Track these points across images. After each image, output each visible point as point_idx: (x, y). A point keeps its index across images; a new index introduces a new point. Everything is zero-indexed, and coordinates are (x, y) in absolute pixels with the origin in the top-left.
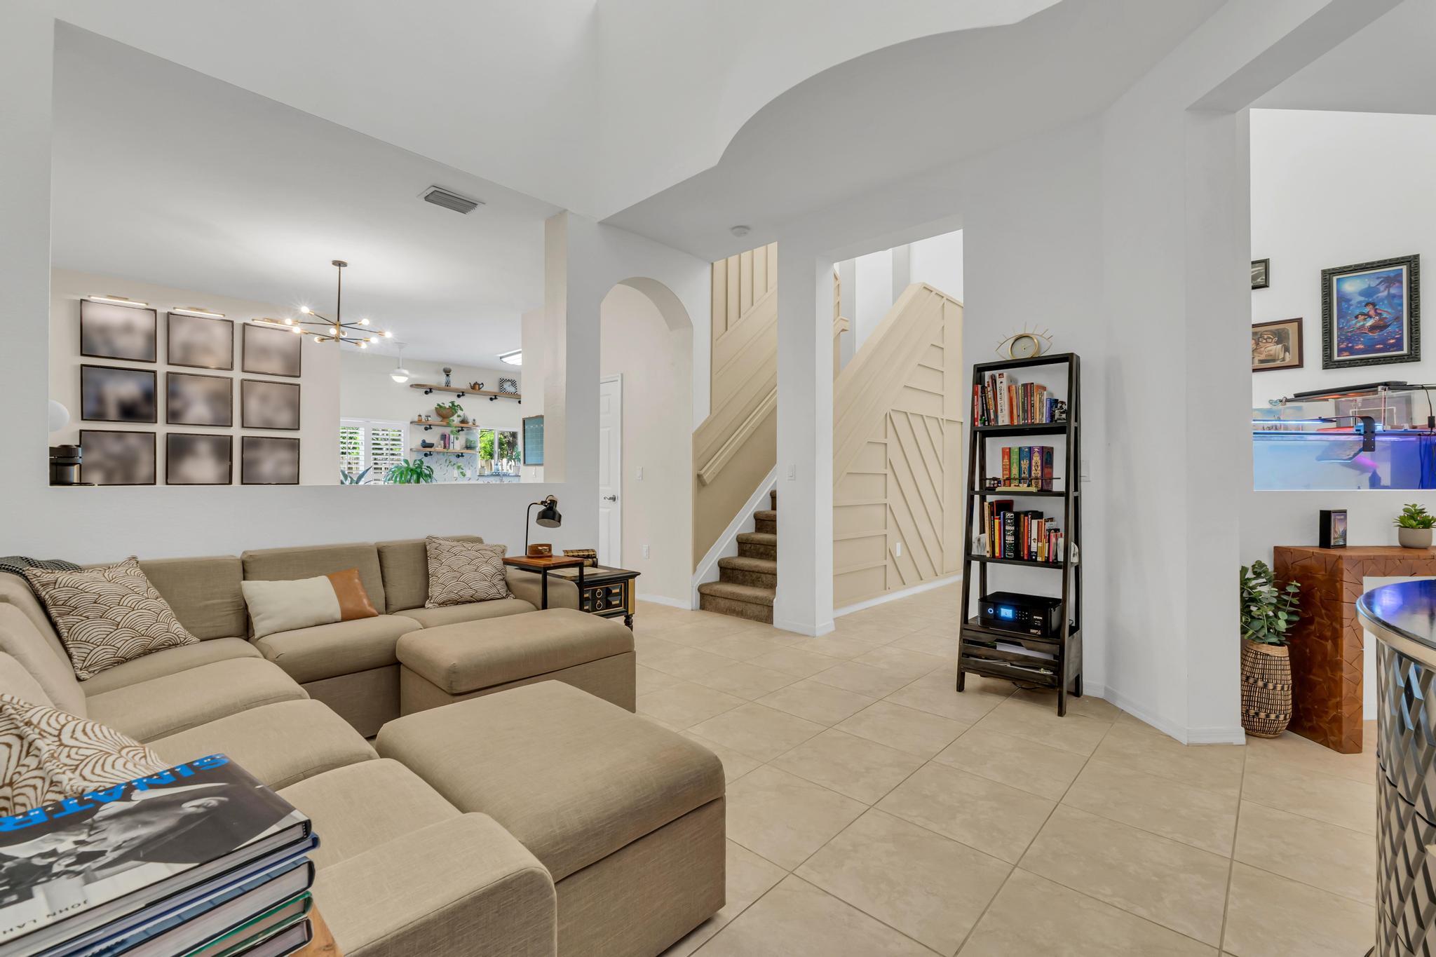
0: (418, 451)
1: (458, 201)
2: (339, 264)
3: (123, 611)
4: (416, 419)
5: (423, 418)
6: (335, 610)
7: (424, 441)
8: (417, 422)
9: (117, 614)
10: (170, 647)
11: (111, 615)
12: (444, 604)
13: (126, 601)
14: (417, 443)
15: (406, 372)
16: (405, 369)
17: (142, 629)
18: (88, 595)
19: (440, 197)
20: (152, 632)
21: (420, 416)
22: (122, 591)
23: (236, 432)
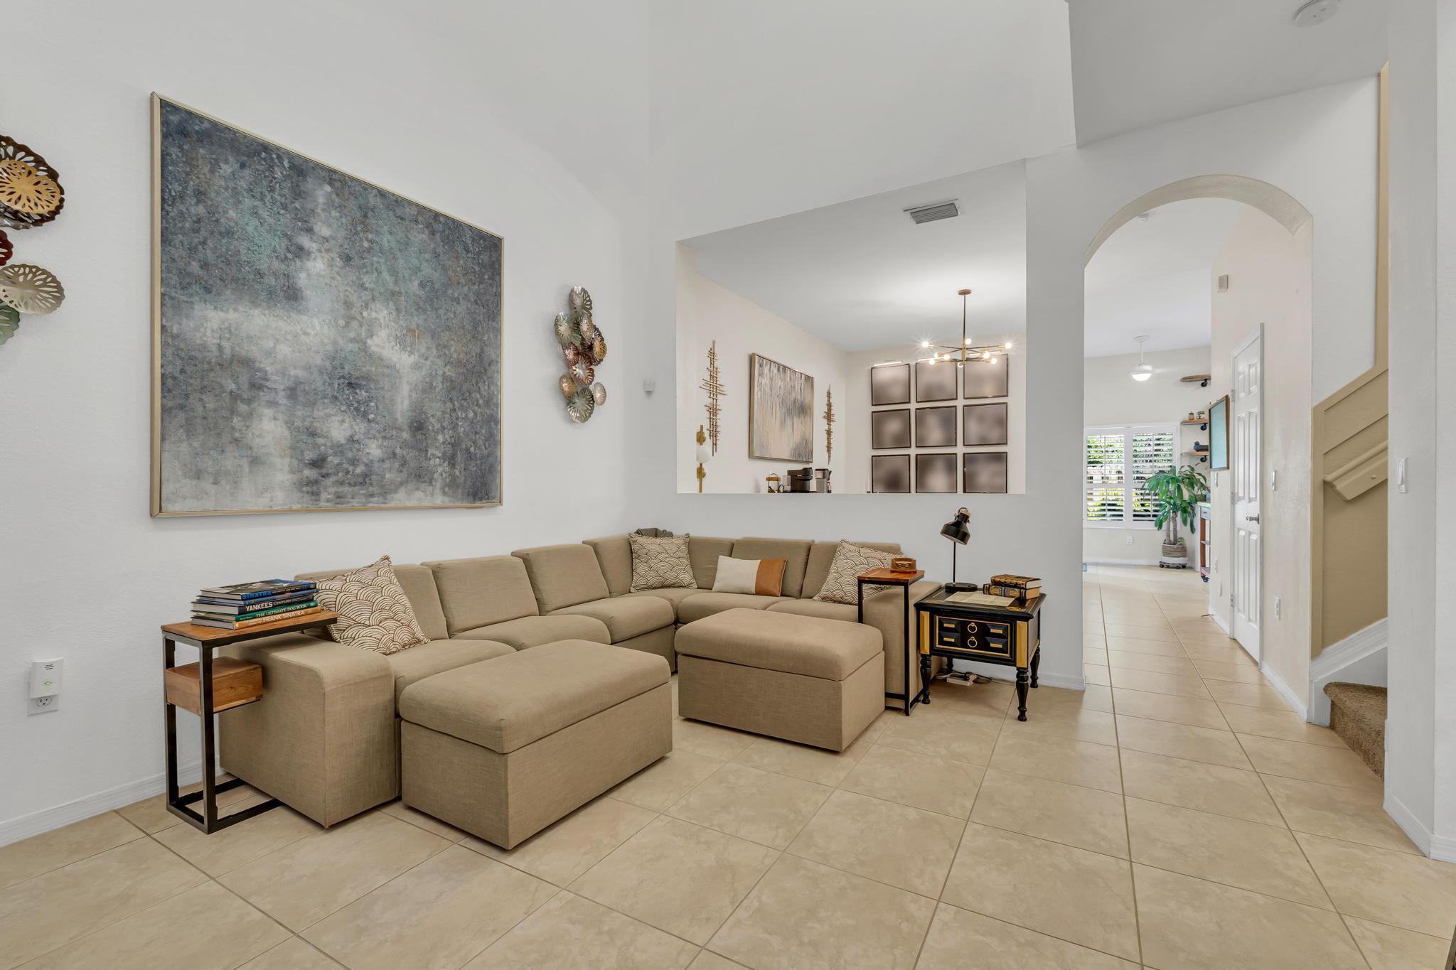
0: (1190, 455)
1: (937, 209)
2: (964, 293)
3: (656, 561)
4: (1187, 417)
5: (1196, 416)
6: (751, 585)
7: (1197, 444)
8: (1190, 421)
9: (652, 563)
10: (679, 587)
11: (650, 562)
12: (825, 599)
13: (660, 557)
14: (1190, 447)
15: (1149, 368)
16: (1146, 364)
17: (661, 573)
18: (645, 550)
19: (923, 215)
20: (667, 575)
21: (1192, 414)
22: (659, 550)
23: (960, 450)
